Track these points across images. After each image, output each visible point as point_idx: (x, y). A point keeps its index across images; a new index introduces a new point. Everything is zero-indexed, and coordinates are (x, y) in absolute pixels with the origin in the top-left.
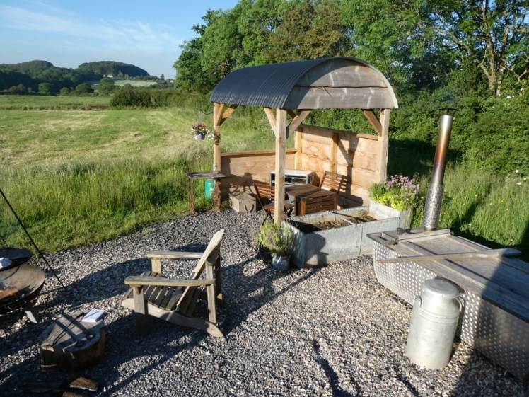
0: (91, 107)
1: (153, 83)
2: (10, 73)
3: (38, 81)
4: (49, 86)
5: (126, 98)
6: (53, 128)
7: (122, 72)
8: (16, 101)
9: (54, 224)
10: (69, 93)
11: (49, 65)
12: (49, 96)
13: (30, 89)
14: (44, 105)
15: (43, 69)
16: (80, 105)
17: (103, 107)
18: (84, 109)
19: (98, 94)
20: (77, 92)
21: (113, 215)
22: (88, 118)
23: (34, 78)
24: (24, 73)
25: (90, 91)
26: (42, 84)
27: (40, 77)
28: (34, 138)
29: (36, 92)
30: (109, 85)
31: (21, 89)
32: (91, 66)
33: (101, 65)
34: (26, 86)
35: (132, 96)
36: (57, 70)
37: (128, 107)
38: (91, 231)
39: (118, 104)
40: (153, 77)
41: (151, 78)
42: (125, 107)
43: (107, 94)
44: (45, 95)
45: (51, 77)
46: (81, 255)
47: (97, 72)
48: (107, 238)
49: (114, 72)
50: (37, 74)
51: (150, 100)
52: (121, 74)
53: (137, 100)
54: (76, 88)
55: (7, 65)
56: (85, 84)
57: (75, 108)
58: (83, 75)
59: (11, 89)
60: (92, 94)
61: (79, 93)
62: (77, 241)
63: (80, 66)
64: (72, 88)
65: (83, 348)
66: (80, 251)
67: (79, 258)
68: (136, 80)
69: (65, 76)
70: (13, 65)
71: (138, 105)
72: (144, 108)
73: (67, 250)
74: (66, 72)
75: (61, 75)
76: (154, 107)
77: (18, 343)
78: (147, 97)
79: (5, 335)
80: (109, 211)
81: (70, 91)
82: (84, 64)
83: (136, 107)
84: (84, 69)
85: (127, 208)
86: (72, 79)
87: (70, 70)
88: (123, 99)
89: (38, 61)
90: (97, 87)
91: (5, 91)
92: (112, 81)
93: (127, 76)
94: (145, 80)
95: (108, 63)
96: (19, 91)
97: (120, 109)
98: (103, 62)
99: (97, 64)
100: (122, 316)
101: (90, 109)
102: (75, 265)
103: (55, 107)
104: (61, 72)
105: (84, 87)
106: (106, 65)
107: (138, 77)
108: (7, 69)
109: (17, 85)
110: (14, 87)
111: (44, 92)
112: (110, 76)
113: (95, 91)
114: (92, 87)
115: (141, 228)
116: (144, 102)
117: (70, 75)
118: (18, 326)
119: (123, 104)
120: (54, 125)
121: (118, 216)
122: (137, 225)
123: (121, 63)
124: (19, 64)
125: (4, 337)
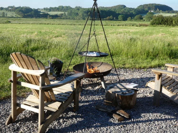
0: (141, 25)
1: (175, 14)
2: (108, 11)
3: (119, 14)
4: (123, 17)
5: (159, 20)
6: (122, 31)
7: (158, 9)
8: (108, 23)
9: (118, 58)
10: (131, 20)
11: (125, 6)
12: (122, 21)
13: (115, 18)
14: (120, 24)
15: (122, 9)
16: (135, 24)
17: (146, 26)
18: (137, 26)
19: (145, 20)
20: (135, 19)
21: (146, 59)
22: (138, 29)
23: (117, 13)
24: (113, 11)
25: (141, 18)
26: (120, 16)
27: (120, 12)
28: (114, 33)
29: (117, 19)
30: (150, 15)
31: (111, 18)
32: (143, 7)
33: (149, 6)
34: (113, 16)
35: (162, 20)
36: (127, 9)
37: (159, 25)
38: (134, 63)
39: (154, 24)
40: (175, 11)
41: (174, 12)
42: (158, 25)
43: (149, 20)
44: (120, 20)
45: (124, 12)
46: (128, 71)
47: (146, 9)
48: (142, 67)
49: (154, 9)
50: (119, 11)
51: (172, 21)
52: (158, 10)
53: (165, 22)
54: (135, 17)
55: (107, 7)
56: (139, 15)
57: (133, 25)
58: (139, 11)
59: (107, 18)
60: (142, 20)
61: (136, 20)
62: (127, 66)
63: (138, 7)
64: (133, 17)
65: (125, 95)
66: (128, 70)
67: (127, 72)
68: (166, 13)
69: (131, 12)
70: (109, 7)
71: (165, 24)
72: (168, 26)
73: (122, 68)
74: (131, 9)
75: (129, 11)
76: (173, 26)
77: (96, 93)
78: (171, 20)
79: (92, 89)
80: (144, 57)
81: (132, 18)
82: (141, 6)
83: (163, 25)
84: (140, 8)
85: (154, 57)
86: (134, 13)
87: (133, 9)
88: (157, 21)
89: (120, 5)
90: (145, 17)
91: (105, 19)
92: (153, 13)
93: (161, 11)
94: (171, 13)
95: (152, 4)
96: (110, 19)
97: (155, 26)
98: (150, 4)
99: (147, 5)
100: (145, 96)
101: (140, 26)
102: (125, 74)
103: (124, 25)
104: (129, 10)
105: (139, 17)
106: (151, 6)
107: (167, 11)
108: (107, 9)
109: (110, 16)
110: (108, 17)
111: (120, 19)
112: (152, 11)
113: (144, 19)
114: (142, 17)
115: (161, 66)
116: (169, 23)
117: (133, 11)
118: (97, 87)
119: (157, 24)
120: (123, 30)
121: (149, 60)
122: (159, 65)
123: (159, 4)
124: (112, 7)
125: (91, 90)
